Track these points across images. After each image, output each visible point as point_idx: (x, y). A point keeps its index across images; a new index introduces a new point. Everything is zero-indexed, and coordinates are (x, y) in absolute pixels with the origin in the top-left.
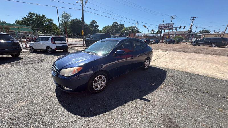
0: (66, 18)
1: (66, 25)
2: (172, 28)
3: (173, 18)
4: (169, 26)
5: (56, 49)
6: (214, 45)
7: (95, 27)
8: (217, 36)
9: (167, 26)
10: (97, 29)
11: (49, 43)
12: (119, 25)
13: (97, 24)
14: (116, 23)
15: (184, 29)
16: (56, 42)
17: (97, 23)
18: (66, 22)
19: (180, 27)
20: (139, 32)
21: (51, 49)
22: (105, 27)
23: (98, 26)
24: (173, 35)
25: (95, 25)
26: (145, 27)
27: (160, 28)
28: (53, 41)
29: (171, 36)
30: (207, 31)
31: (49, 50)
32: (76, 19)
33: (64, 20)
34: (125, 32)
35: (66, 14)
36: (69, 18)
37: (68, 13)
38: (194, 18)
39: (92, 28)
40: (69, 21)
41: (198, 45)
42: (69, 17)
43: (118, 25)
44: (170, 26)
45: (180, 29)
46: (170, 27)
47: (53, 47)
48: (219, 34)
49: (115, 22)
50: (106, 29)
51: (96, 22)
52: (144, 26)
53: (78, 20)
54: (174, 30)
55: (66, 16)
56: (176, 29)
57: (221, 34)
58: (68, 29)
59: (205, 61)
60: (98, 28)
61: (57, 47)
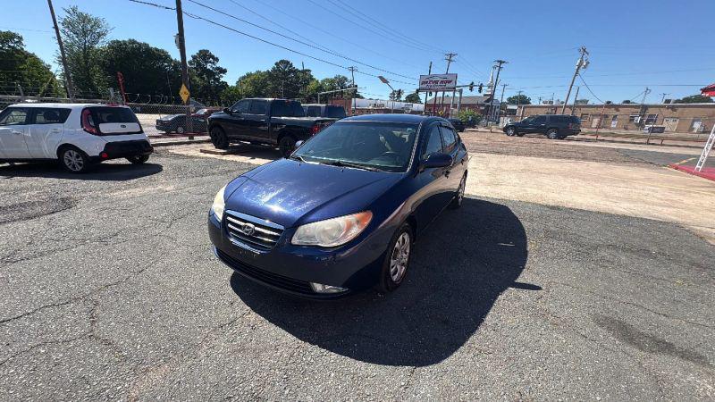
0: (85, 34)
1: (86, 62)
2: (454, 89)
3: (452, 58)
4: (447, 82)
5: (105, 155)
6: (553, 134)
7: (210, 74)
8: (550, 111)
9: (442, 82)
10: (218, 80)
11: (72, 132)
12: (295, 71)
13: (219, 65)
14: (286, 63)
15: (480, 91)
16: (104, 128)
17: (217, 60)
18: (87, 51)
19: (471, 87)
20: (358, 96)
21: (81, 153)
22: (249, 75)
23: (224, 71)
24: (455, 106)
25: (209, 66)
26: (384, 81)
27: (424, 86)
28: (92, 124)
29: (452, 111)
30: (524, 97)
31: (71, 159)
32: (133, 42)
33: (76, 42)
34: (321, 96)
35: (84, 19)
36: (100, 35)
37: (94, 16)
38: (501, 62)
39: (200, 76)
40: (101, 45)
41: (519, 136)
42: (99, 30)
43: (291, 71)
44: (450, 82)
45: (471, 90)
46: (448, 85)
47: (94, 146)
48: (553, 106)
49: (282, 62)
50: (254, 83)
51: (213, 57)
52: (381, 78)
53: (140, 44)
54: (457, 95)
55: (84, 25)
56: (461, 91)
57: (556, 108)
58: (98, 76)
59: (566, 175)
60: (222, 80)
61: (108, 145)
